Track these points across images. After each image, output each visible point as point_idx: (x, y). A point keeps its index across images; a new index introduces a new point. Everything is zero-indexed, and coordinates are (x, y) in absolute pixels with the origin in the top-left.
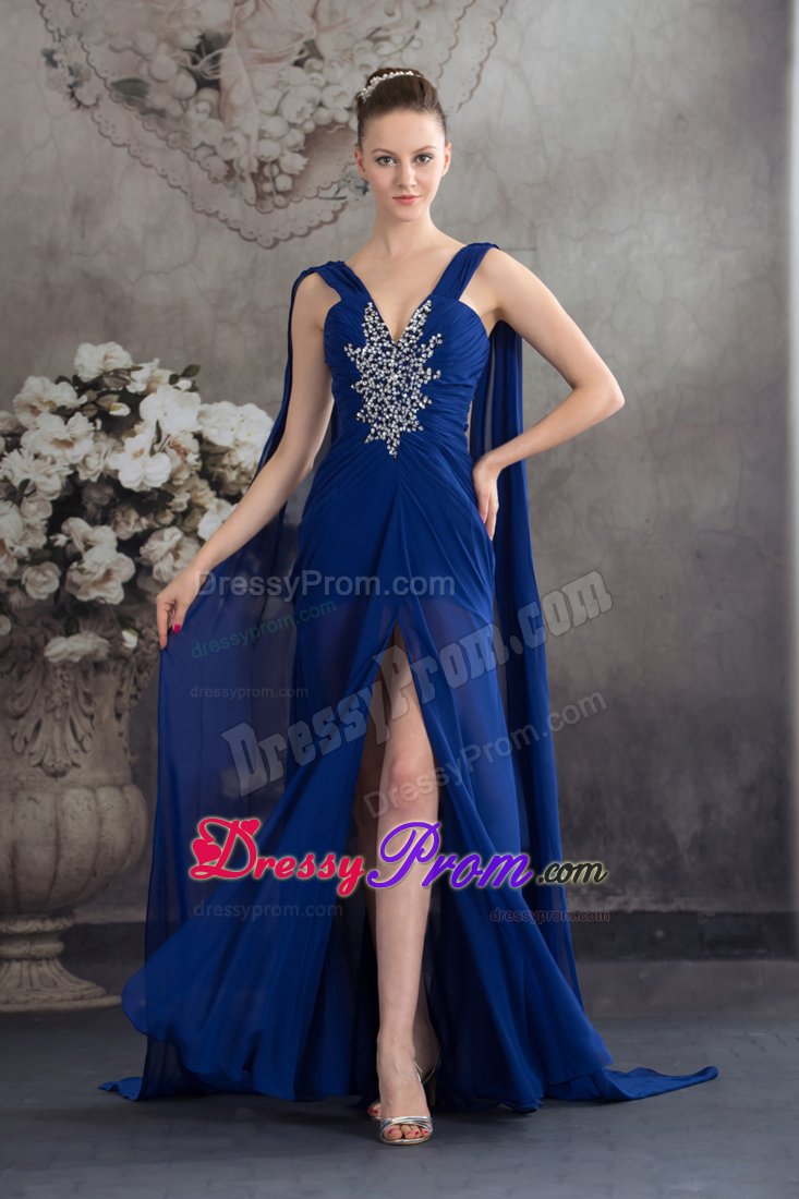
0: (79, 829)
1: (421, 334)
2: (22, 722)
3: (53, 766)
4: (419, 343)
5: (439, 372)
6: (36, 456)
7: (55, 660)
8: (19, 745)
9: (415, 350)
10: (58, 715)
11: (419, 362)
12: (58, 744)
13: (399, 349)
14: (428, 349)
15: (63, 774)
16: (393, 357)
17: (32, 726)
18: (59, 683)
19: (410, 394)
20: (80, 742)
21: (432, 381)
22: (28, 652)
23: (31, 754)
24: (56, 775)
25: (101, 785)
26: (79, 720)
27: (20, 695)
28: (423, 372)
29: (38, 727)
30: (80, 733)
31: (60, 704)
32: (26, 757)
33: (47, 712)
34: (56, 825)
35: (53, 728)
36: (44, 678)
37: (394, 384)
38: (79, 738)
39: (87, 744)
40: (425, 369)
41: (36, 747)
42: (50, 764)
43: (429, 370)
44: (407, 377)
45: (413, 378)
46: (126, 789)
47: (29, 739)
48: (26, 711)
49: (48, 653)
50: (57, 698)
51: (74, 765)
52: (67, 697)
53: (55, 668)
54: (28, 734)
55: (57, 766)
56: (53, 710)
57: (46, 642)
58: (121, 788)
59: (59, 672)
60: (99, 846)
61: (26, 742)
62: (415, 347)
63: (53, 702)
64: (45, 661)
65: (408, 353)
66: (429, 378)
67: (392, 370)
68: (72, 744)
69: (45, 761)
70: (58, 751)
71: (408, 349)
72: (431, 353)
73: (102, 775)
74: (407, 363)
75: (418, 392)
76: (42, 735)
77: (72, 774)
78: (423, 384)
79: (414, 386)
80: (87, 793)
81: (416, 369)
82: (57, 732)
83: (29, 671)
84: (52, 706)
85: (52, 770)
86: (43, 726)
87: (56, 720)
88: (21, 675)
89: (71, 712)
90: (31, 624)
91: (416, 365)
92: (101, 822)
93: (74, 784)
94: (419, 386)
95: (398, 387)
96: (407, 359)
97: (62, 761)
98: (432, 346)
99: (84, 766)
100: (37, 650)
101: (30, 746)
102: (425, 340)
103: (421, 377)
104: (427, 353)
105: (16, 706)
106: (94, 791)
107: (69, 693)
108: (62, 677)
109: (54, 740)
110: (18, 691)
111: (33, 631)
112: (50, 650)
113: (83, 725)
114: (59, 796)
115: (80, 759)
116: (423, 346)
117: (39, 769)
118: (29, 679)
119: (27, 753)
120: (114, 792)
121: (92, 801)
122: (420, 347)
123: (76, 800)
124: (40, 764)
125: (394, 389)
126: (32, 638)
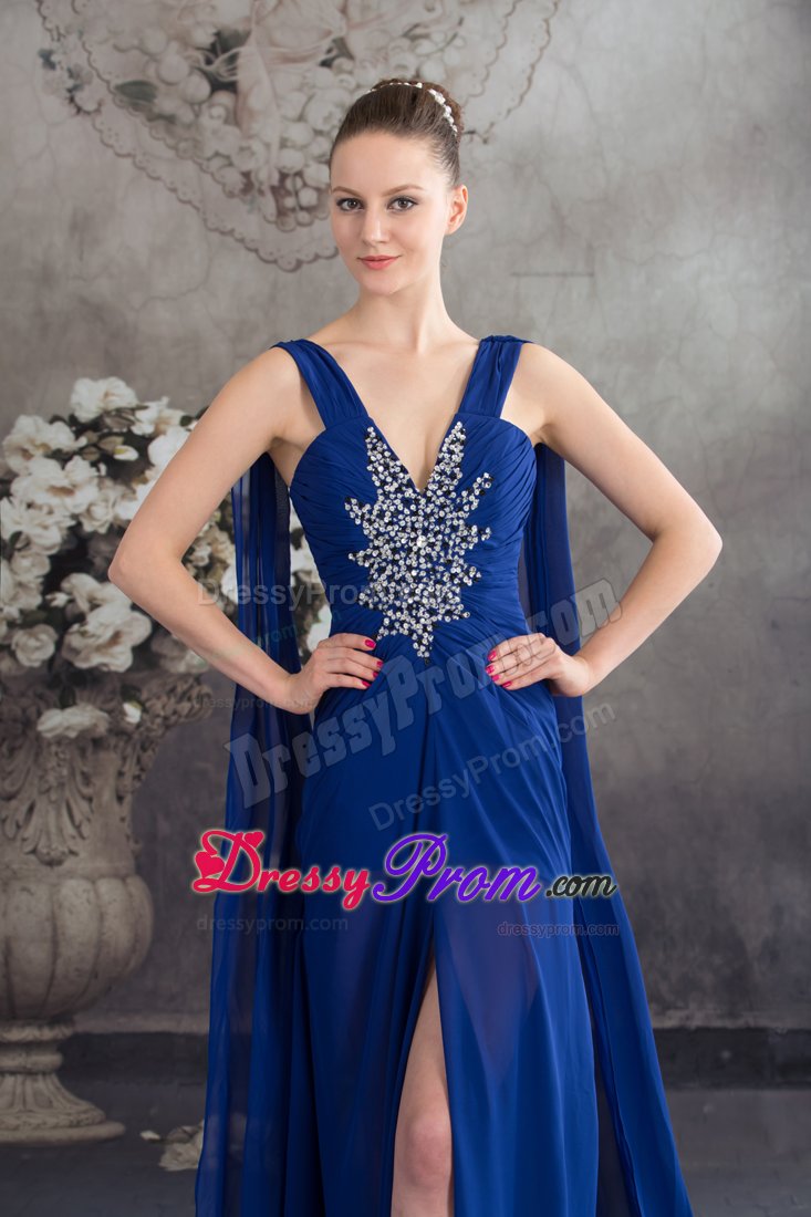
0: (78, 925)
1: (460, 476)
2: (14, 803)
3: (48, 854)
4: (458, 490)
5: (488, 531)
6: (30, 506)
7: (49, 735)
8: (10, 829)
9: (453, 500)
10: (54, 796)
11: (458, 518)
12: (53, 829)
13: (429, 500)
14: (472, 498)
15: (60, 862)
16: (421, 512)
17: (24, 808)
18: (53, 762)
19: (448, 565)
20: (78, 828)
21: (480, 544)
22: (20, 726)
23: (24, 840)
24: (52, 863)
25: (102, 876)
26: (76, 801)
27: (10, 773)
28: (465, 533)
29: (31, 809)
30: (78, 817)
31: (55, 784)
32: (18, 843)
33: (41, 793)
34: (53, 919)
35: (47, 812)
36: (37, 755)
37: (423, 553)
38: (77, 823)
39: (86, 830)
40: (468, 526)
41: (29, 832)
42: (45, 851)
43: (475, 529)
44: (443, 540)
45: (451, 543)
46: (129, 881)
47: (21, 823)
48: (18, 792)
49: (41, 728)
50: (52, 778)
51: (72, 853)
52: (62, 777)
53: (49, 745)
54: (20, 817)
55: (53, 853)
56: (48, 791)
57: (39, 714)
58: (123, 879)
59: (54, 748)
60: (100, 944)
61: (18, 827)
62: (453, 495)
63: (47, 782)
64: (38, 736)
65: (442, 507)
66: (476, 540)
67: (419, 532)
68: (70, 830)
69: (40, 847)
70: (54, 837)
71: (442, 499)
72: (475, 504)
73: (102, 864)
74: (441, 521)
75: (461, 562)
76: (36, 820)
77: (69, 863)
78: (467, 550)
79: (453, 555)
80: (86, 885)
81: (454, 529)
82: (52, 814)
83: (20, 747)
84: (46, 786)
85: (47, 858)
86: (36, 810)
87: (51, 802)
88: (12, 751)
89: (67, 794)
90: (23, 694)
91: (455, 523)
92: (102, 917)
93: (71, 874)
94: (462, 553)
95: (428, 556)
96: (442, 514)
97: (58, 848)
98: (477, 492)
99: (83, 855)
100: (29, 724)
101: (22, 831)
102: (466, 484)
103: (464, 539)
104: (470, 503)
105: (8, 787)
106: (94, 882)
107: (65, 772)
108: (56, 754)
109: (49, 824)
110: (9, 769)
111: (25, 702)
112: (43, 723)
113: (81, 808)
114: (55, 887)
115: (78, 846)
116: (464, 494)
117: (32, 857)
118: (21, 756)
119: (19, 838)
120: (116, 883)
121: (92, 893)
122: (459, 495)
123: (74, 892)
124: (34, 851)
125: (422, 560)
126: (24, 711)
